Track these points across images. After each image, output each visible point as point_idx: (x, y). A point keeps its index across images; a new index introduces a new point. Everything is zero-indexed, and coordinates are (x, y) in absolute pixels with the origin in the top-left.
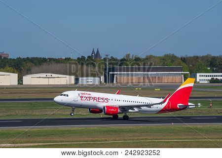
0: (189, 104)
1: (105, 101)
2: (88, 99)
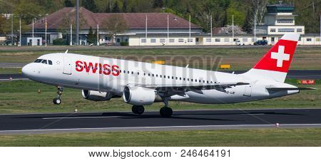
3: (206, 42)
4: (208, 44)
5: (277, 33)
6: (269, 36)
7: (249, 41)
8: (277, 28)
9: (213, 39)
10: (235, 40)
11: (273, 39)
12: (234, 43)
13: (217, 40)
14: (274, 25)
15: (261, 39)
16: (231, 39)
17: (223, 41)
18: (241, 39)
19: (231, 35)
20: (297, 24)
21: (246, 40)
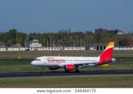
0: (113, 59)
1: (63, 61)
2: (53, 61)
3: (9, 49)
4: (10, 50)
5: (33, 46)
6: (30, 47)
7: (24, 49)
8: (33, 45)
9: (12, 49)
10: (19, 49)
11: (32, 49)
12: (19, 50)
13: (13, 49)
14: (32, 44)
15: (28, 48)
16: (18, 49)
17: (15, 49)
18: (21, 48)
19: (18, 47)
20: (39, 44)
21: (23, 49)
